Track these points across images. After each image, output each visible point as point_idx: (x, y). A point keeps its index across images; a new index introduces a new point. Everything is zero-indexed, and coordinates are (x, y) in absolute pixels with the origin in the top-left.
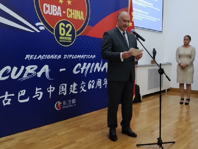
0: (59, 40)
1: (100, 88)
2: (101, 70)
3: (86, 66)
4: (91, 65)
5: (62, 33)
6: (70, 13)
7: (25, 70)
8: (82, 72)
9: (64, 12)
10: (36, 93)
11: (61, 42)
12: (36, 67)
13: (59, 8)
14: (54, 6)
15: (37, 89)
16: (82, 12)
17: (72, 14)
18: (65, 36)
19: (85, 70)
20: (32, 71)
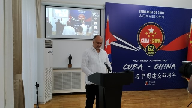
0: (147, 53)
1: (170, 77)
2: (170, 68)
3: (162, 65)
4: (164, 65)
5: (149, 50)
6: (153, 41)
7: (133, 66)
8: (159, 68)
9: (150, 41)
10: (137, 76)
11: (148, 54)
12: (137, 65)
13: (148, 39)
14: (146, 39)
15: (137, 74)
16: (160, 39)
17: (154, 41)
18: (151, 51)
19: (161, 67)
20: (135, 67)
